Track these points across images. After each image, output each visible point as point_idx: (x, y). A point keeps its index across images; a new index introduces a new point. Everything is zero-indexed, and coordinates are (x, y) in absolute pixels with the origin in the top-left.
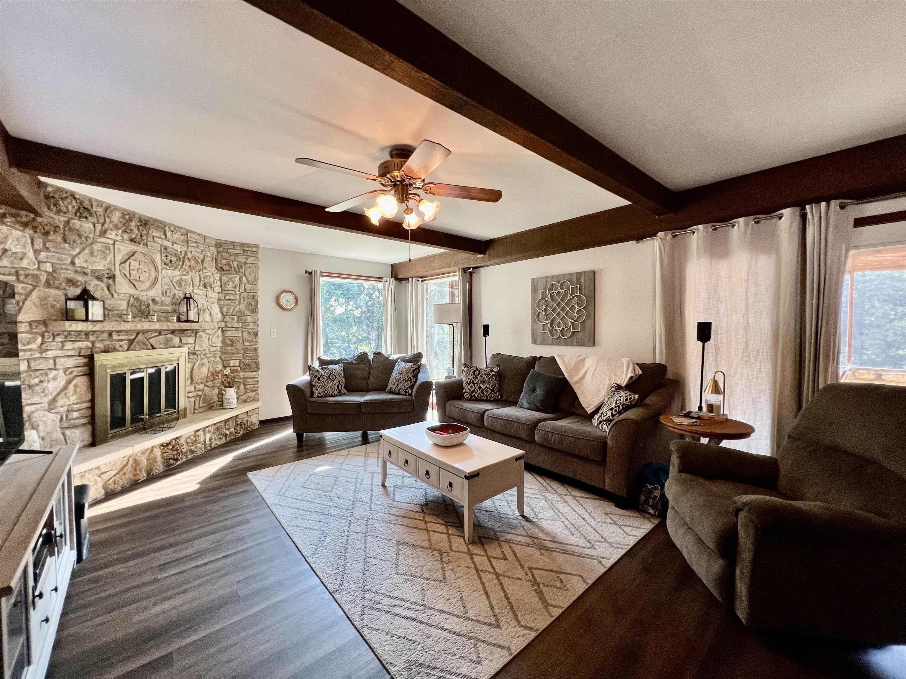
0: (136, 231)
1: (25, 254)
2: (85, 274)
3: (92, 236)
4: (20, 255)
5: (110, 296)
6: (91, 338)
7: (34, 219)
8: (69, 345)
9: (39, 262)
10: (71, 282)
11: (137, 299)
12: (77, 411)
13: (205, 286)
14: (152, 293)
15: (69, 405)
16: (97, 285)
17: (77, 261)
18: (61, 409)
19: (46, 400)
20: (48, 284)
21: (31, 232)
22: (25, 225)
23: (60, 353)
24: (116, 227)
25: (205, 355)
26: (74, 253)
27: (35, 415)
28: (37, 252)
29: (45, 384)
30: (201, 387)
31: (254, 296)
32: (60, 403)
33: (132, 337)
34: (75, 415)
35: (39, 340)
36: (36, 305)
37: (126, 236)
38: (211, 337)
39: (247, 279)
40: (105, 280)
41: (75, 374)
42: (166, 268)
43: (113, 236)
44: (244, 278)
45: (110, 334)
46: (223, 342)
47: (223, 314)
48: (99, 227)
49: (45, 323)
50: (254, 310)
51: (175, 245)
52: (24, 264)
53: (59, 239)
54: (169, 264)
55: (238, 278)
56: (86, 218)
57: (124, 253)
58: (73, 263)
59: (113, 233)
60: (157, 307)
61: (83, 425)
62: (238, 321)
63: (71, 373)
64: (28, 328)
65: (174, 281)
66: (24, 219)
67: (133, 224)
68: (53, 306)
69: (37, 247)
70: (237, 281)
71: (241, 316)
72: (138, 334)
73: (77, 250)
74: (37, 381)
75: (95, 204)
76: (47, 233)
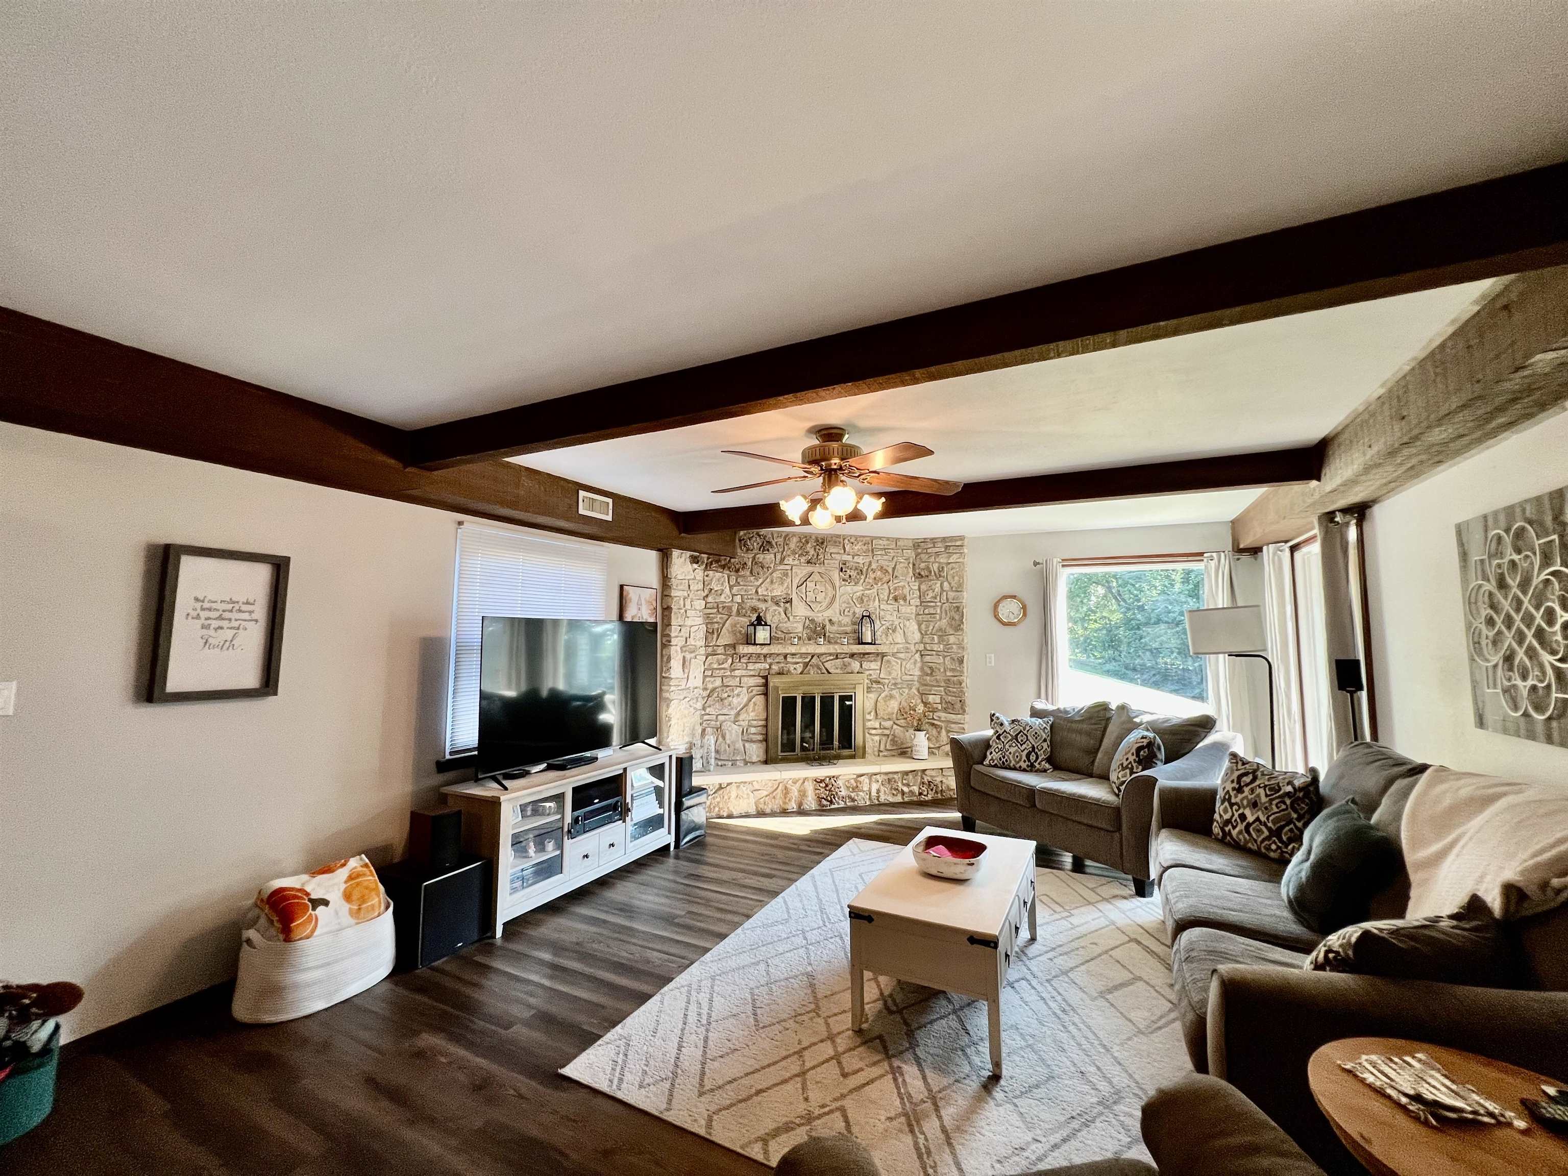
0: (812, 552)
1: (723, 590)
2: (766, 601)
3: (772, 566)
4: (720, 592)
5: (787, 619)
6: (769, 660)
7: (730, 561)
8: (751, 666)
9: (733, 595)
10: (754, 609)
11: (812, 621)
12: (755, 727)
13: (896, 599)
14: (828, 614)
15: (749, 721)
16: (775, 610)
17: (759, 590)
18: (742, 723)
19: (733, 712)
20: (738, 614)
21: (728, 572)
22: (723, 567)
23: (744, 673)
24: (794, 553)
25: (895, 684)
26: (758, 583)
27: (724, 724)
28: (731, 587)
29: (730, 699)
30: (888, 724)
31: (958, 608)
32: (741, 717)
33: (807, 660)
34: (753, 730)
35: (730, 661)
36: (728, 630)
37: (803, 559)
38: (904, 663)
39: (950, 584)
40: (782, 604)
41: (754, 692)
42: (845, 585)
43: (791, 562)
44: (946, 584)
45: (785, 657)
46: (922, 669)
47: (922, 634)
48: (779, 556)
49: (734, 646)
50: (958, 627)
51: (856, 557)
52: (722, 598)
53: (748, 573)
54: (848, 580)
55: (938, 585)
56: (768, 550)
57: (800, 576)
58: (757, 592)
59: (791, 559)
60: (835, 628)
61: (761, 741)
62: (939, 643)
63: (752, 691)
64: (723, 650)
65: (854, 597)
66: (723, 563)
67: (809, 545)
68: (740, 632)
69: (731, 584)
70: (937, 589)
71: (942, 635)
72: (812, 657)
73: (761, 581)
74: (726, 695)
75: (775, 535)
76: (737, 571)
